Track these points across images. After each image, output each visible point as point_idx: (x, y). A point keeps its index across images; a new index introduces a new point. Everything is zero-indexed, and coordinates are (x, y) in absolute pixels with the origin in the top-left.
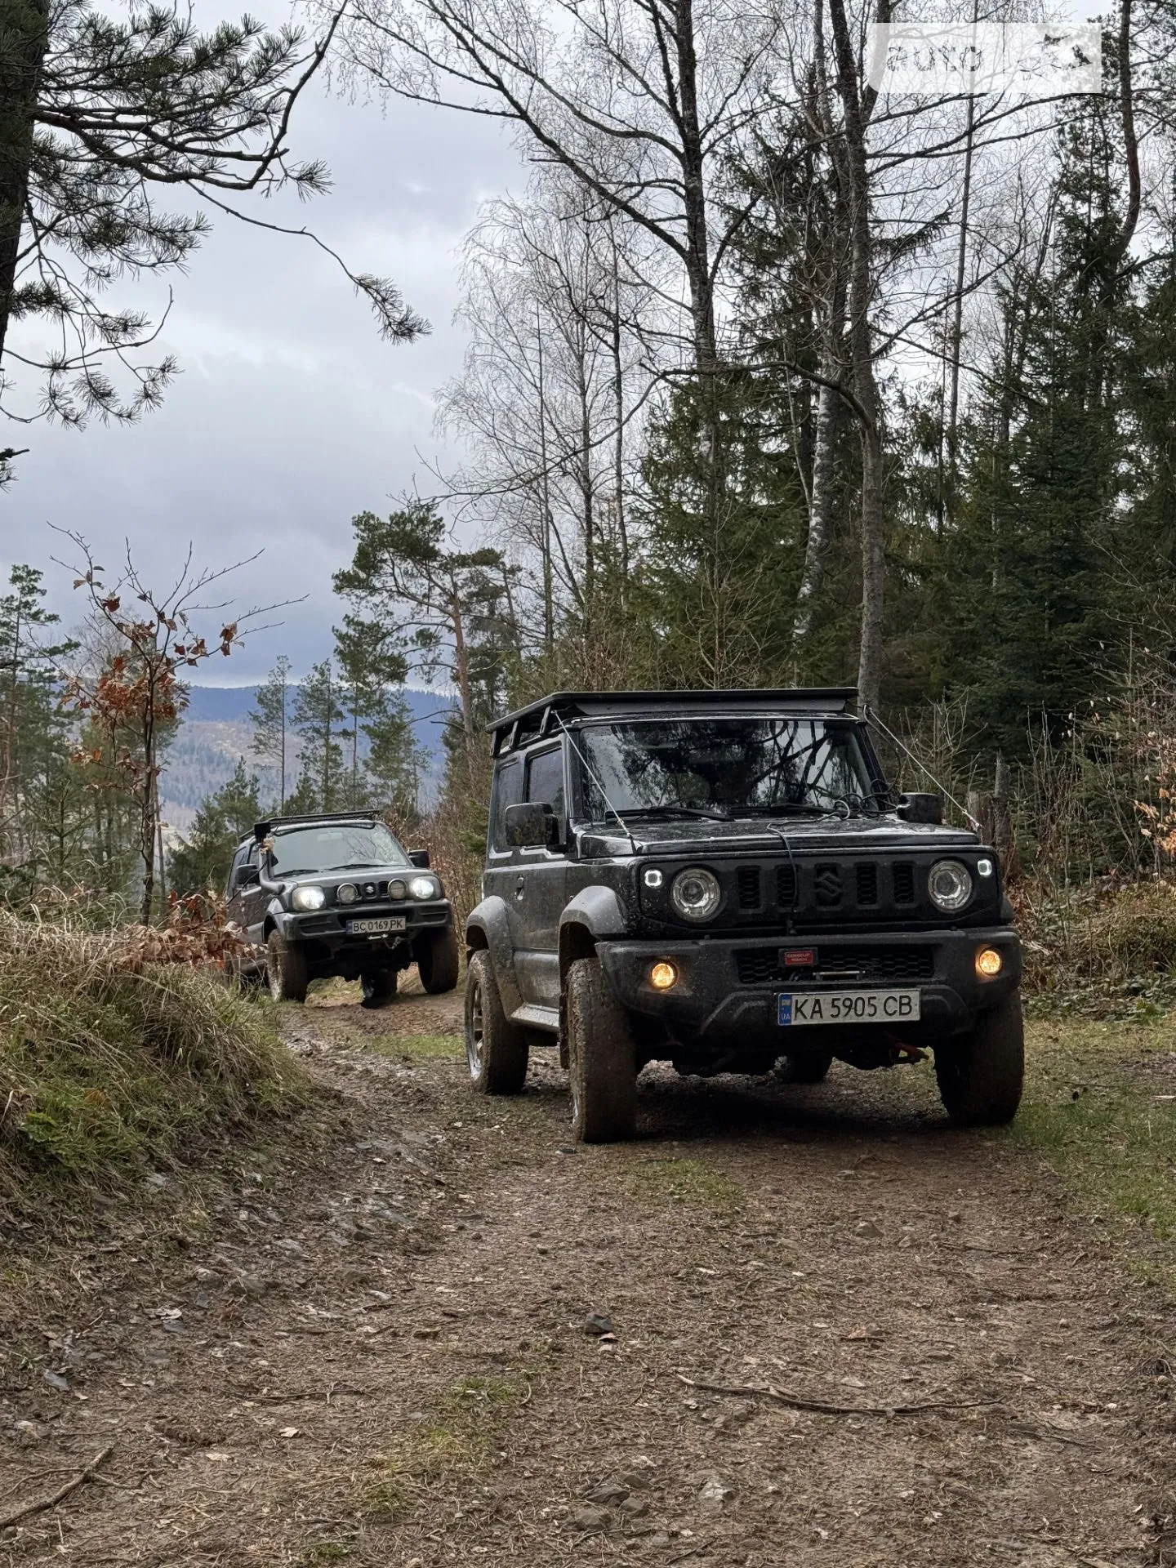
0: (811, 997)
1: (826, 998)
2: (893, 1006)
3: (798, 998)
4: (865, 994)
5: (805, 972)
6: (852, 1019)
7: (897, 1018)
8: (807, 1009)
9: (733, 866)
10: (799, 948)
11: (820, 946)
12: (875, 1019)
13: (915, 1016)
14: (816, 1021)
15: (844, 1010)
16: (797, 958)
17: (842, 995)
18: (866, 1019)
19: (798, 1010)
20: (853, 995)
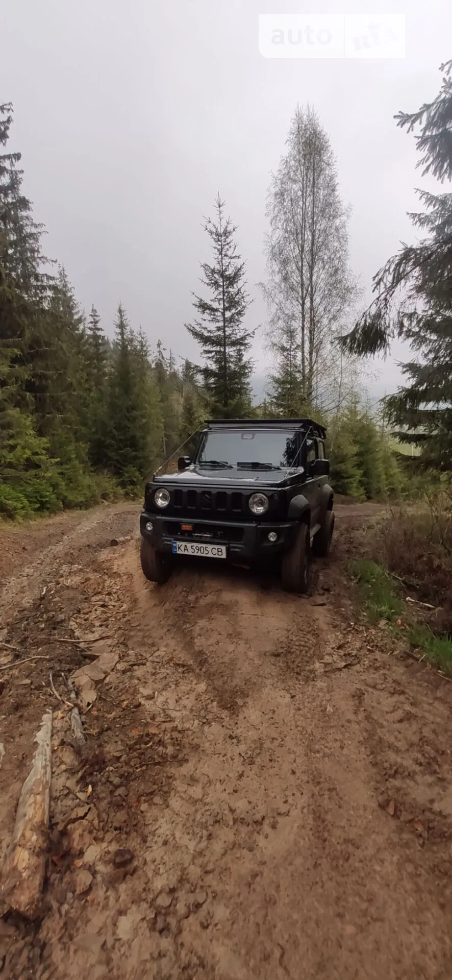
0: (183, 544)
1: (189, 545)
2: (215, 551)
3: (179, 543)
4: (204, 546)
5: (190, 533)
6: (199, 554)
7: (217, 556)
8: (182, 548)
9: (173, 489)
10: (187, 523)
11: (195, 524)
12: (208, 556)
13: (224, 556)
14: (186, 553)
15: (196, 551)
16: (186, 527)
17: (195, 545)
18: (204, 555)
19: (179, 548)
20: (200, 545)
